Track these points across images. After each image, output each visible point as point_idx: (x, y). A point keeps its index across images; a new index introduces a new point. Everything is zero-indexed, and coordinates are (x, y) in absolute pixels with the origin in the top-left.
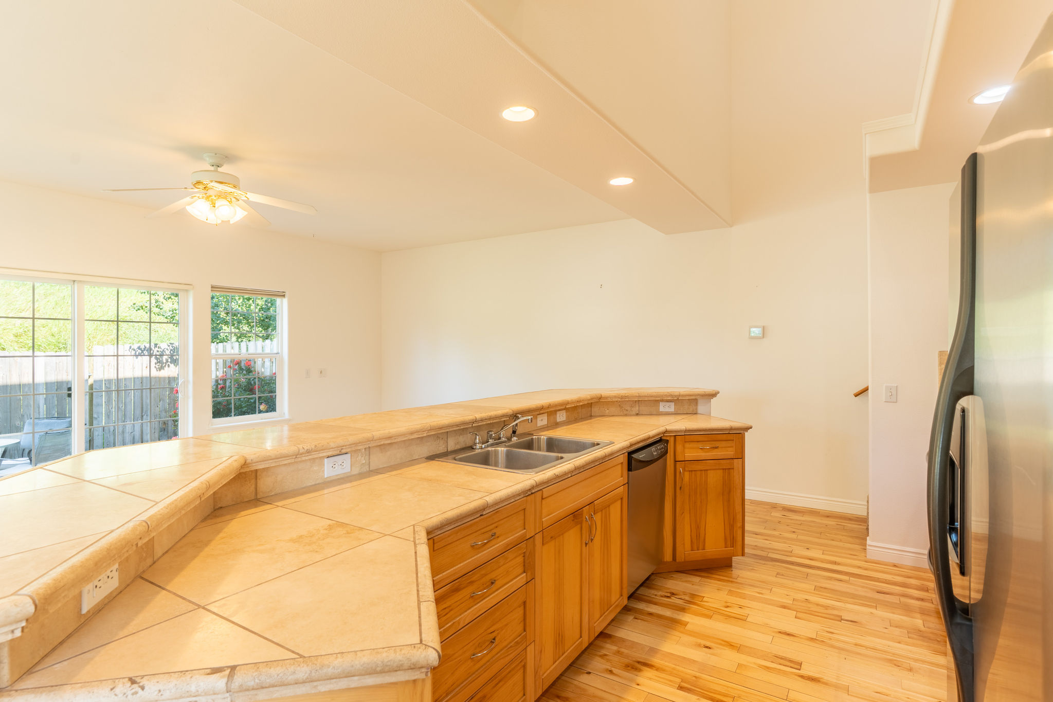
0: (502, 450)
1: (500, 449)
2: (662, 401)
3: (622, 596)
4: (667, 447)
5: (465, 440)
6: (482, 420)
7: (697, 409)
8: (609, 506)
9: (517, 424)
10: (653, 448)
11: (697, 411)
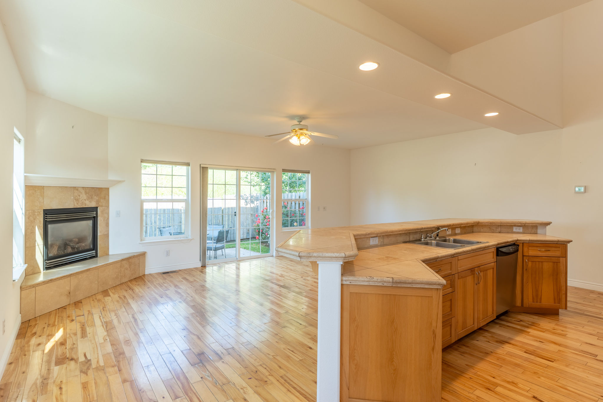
0: (434, 242)
1: (433, 241)
2: (515, 226)
3: (493, 314)
4: (518, 248)
5: (417, 237)
6: (425, 228)
7: (537, 231)
8: (487, 270)
9: (439, 232)
10: (510, 247)
11: (537, 232)
